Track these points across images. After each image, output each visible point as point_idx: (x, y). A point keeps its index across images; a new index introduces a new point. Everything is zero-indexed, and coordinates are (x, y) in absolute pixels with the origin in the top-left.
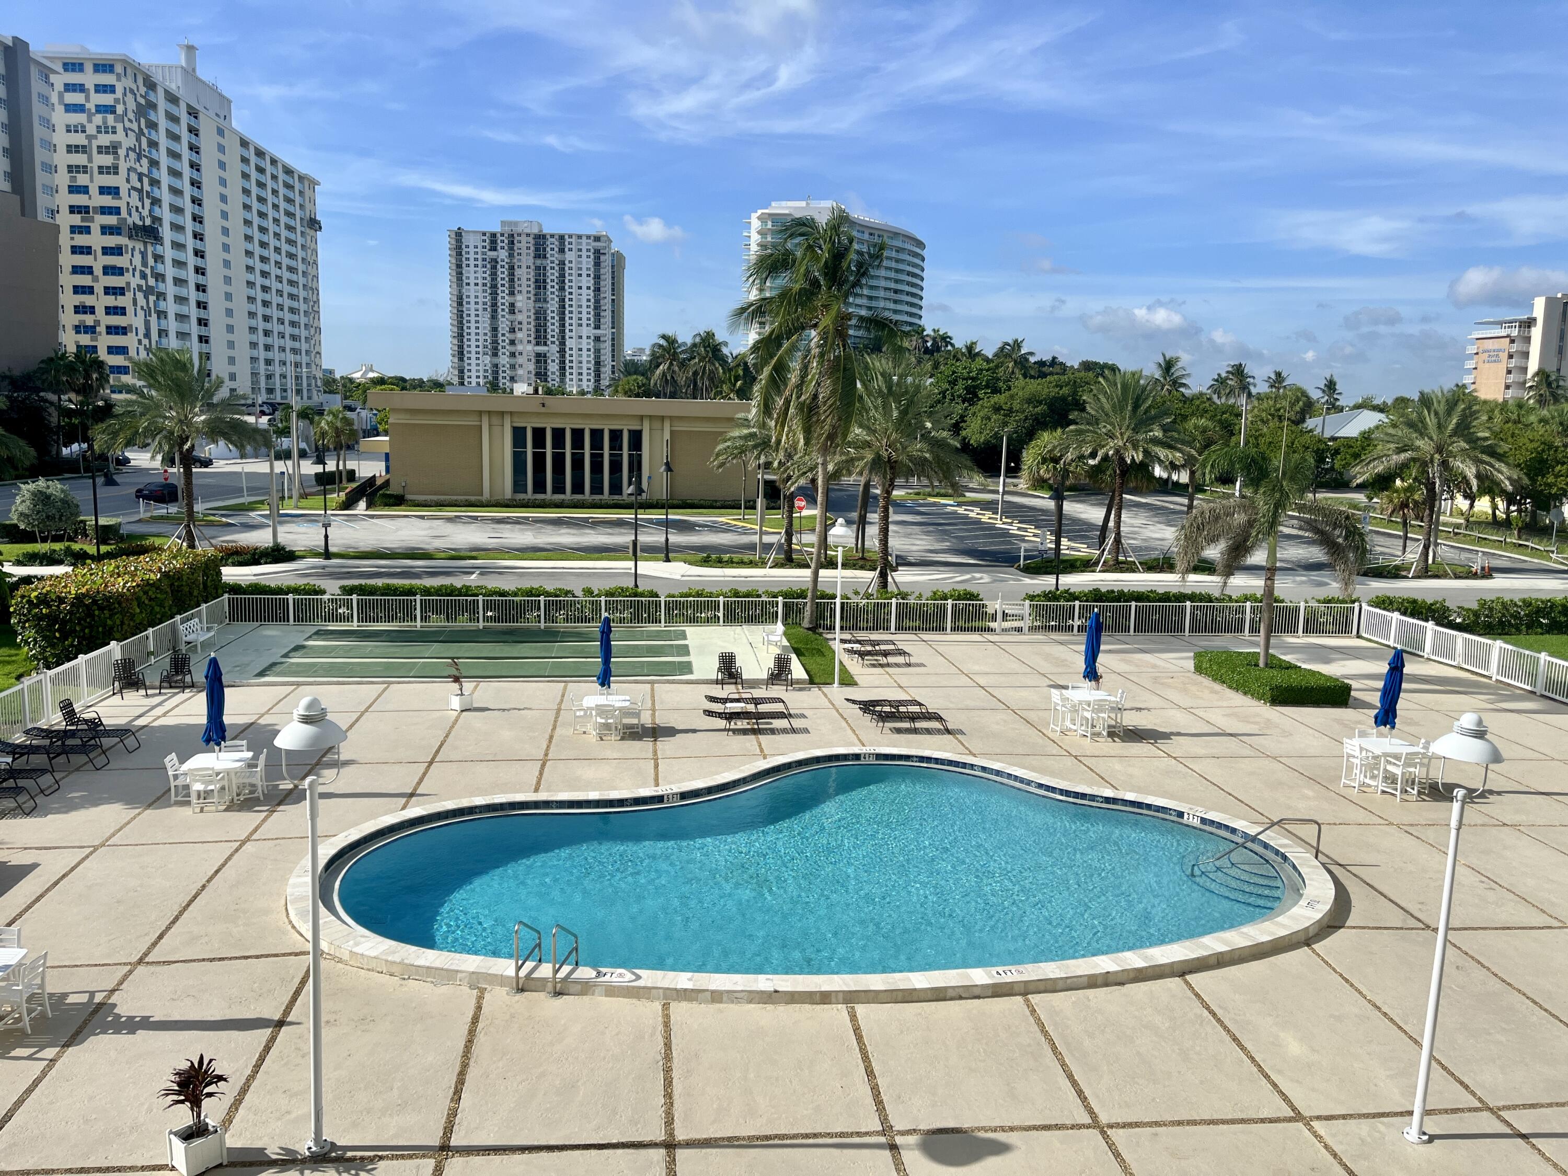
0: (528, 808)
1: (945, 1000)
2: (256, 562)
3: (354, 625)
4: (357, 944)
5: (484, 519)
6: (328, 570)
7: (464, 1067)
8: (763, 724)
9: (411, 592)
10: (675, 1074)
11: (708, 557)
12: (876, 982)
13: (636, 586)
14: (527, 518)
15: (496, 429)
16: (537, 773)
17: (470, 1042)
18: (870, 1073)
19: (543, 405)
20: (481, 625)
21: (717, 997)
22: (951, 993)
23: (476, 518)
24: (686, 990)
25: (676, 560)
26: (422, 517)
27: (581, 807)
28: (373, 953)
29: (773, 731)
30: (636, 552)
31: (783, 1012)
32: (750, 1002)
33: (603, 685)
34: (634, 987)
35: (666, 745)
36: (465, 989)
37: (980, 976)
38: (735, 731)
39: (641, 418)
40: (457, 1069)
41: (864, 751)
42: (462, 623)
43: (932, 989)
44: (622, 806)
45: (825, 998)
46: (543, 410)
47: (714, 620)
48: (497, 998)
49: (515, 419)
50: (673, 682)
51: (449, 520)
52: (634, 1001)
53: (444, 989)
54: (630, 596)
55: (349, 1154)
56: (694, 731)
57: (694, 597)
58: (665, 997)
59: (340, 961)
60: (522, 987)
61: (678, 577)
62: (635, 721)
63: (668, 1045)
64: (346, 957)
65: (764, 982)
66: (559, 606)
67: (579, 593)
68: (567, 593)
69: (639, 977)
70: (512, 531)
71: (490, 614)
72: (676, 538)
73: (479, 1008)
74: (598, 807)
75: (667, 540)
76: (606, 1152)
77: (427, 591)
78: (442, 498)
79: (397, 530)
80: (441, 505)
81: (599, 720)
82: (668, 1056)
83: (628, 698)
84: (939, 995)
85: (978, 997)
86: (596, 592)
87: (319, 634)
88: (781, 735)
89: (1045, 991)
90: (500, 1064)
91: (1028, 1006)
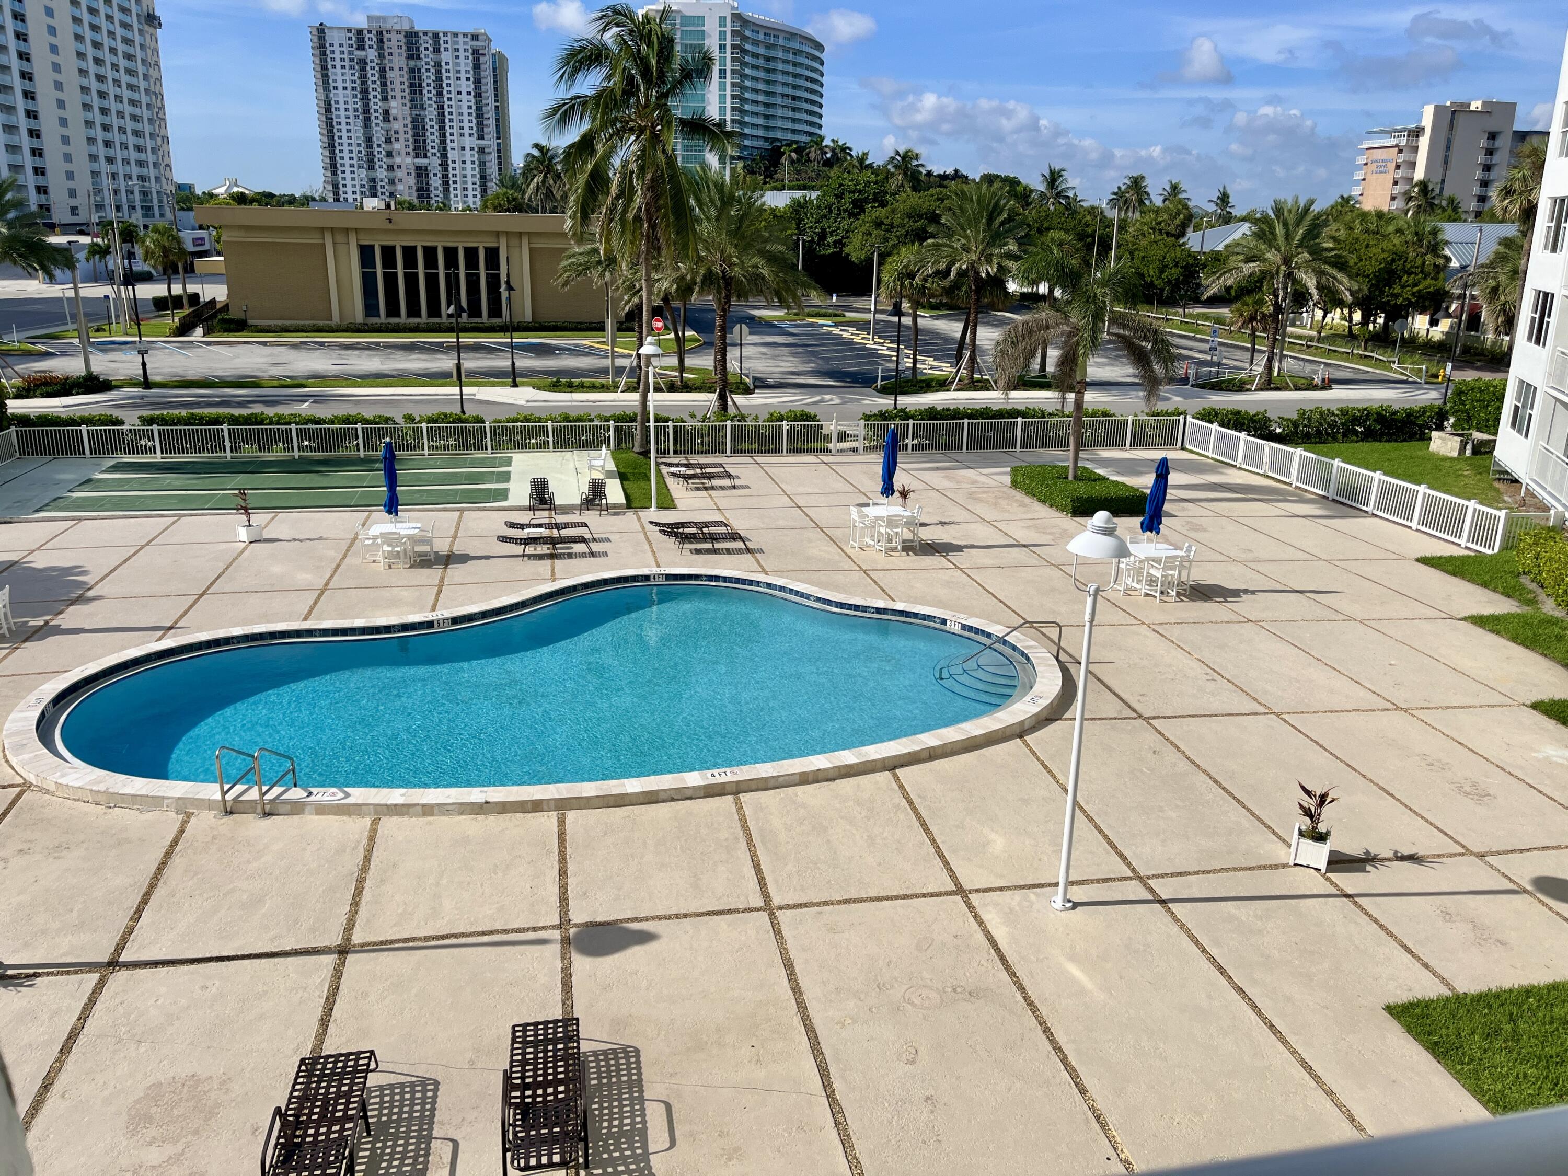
0: (290, 637)
1: (657, 802)
2: (68, 393)
3: (158, 457)
4: (63, 776)
5: (331, 346)
6: (146, 400)
7: (152, 887)
8: (561, 548)
9: (217, 421)
10: (368, 884)
11: (558, 381)
12: (589, 789)
13: (463, 412)
14: (378, 344)
15: (342, 248)
16: (311, 603)
17: (163, 864)
18: (563, 873)
19: (390, 222)
20: (296, 454)
21: (428, 810)
22: (662, 796)
23: (322, 344)
24: (396, 805)
25: (524, 384)
26: (265, 344)
27: (346, 635)
28: (77, 784)
29: (570, 556)
30: (459, 377)
31: (493, 821)
32: (462, 813)
33: (390, 512)
34: (344, 805)
35: (456, 572)
36: (172, 815)
37: (694, 779)
38: (530, 557)
39: (497, 234)
40: (144, 890)
41: (654, 572)
42: (277, 454)
43: (644, 792)
44: (390, 632)
45: (537, 806)
46: (390, 226)
47: (543, 446)
48: (204, 821)
49: (361, 236)
50: (484, 509)
51: (294, 346)
52: (345, 818)
53: (149, 816)
54: (453, 422)
55: (10, 972)
56: (488, 557)
57: (522, 421)
58: (376, 813)
59: (47, 792)
60: (230, 810)
61: (523, 403)
62: (426, 549)
63: (367, 859)
64: (52, 788)
65: (476, 795)
66: (381, 434)
67: (399, 419)
68: (387, 420)
69: (347, 795)
70: (359, 356)
71: (306, 443)
72: (525, 362)
73: (182, 831)
74: (364, 634)
75: (513, 364)
76: (277, 960)
77: (234, 420)
78: (287, 323)
79: (235, 357)
80: (286, 330)
81: (386, 548)
82: (365, 868)
83: (419, 525)
84: (651, 798)
85: (690, 798)
86: (417, 419)
87: (116, 468)
88: (578, 559)
89: (757, 790)
90: (190, 883)
91: (736, 804)
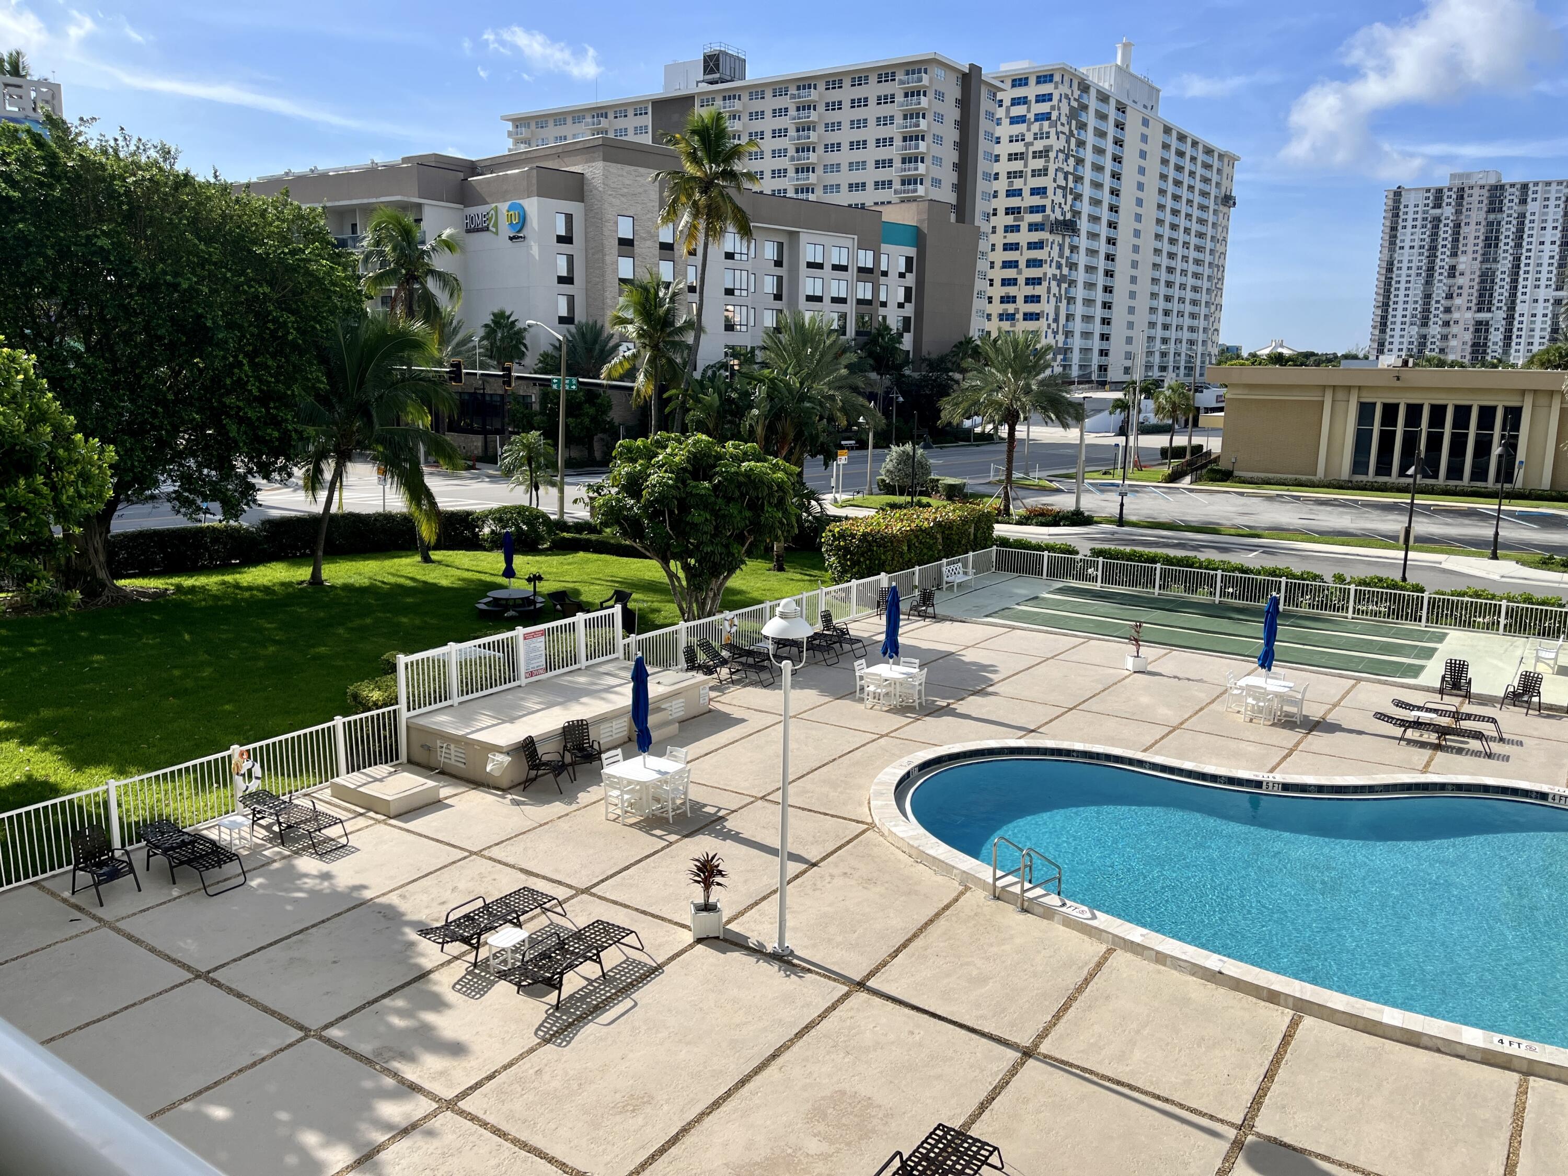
0: (1122, 763)
1: (1418, 1046)
2: (1056, 524)
3: (1098, 586)
4: (895, 826)
5: (1307, 500)
6: (1116, 536)
7: (915, 936)
8: (1452, 740)
9: (1153, 560)
10: (1075, 1005)
11: (1551, 558)
12: (1338, 1001)
13: (1404, 579)
14: (1356, 502)
15: (1340, 406)
16: (1158, 737)
17: (931, 921)
18: (1270, 1076)
19: (1398, 379)
20: (1217, 599)
21: (1161, 958)
22: (1424, 1041)
23: (1297, 498)
24: (1132, 942)
25: (1506, 558)
26: (1242, 494)
27: (1173, 774)
28: (901, 835)
29: (1460, 751)
30: (1407, 541)
31: (1222, 994)
32: (1193, 975)
33: (1262, 666)
34: (1087, 925)
35: (1318, 740)
36: (956, 884)
37: (1473, 1036)
38: (1409, 742)
39: (1523, 392)
40: (909, 935)
41: (1556, 791)
42: (1201, 596)
43: (1402, 1029)
44: (1215, 782)
45: (1273, 997)
46: (1398, 384)
47: (1492, 627)
48: (978, 896)
49: (1364, 394)
50: (1385, 683)
51: (1269, 498)
52: (1086, 938)
53: (939, 879)
54: (1388, 587)
55: (795, 961)
56: (1360, 733)
57: (1470, 596)
58: (1113, 943)
59: (883, 835)
60: (998, 896)
61: (1496, 577)
62: (1294, 710)
63: (1087, 981)
64: (886, 834)
65: (1213, 961)
66: (1304, 590)
67: (1328, 578)
68: (1315, 577)
69: (1094, 917)
70: (1330, 513)
71: (1231, 590)
72: (1508, 533)
73: (956, 900)
74: (1189, 777)
75: (1497, 534)
76: (973, 1036)
77: (1168, 561)
78: (1271, 475)
79: (1210, 504)
80: (1268, 482)
81: (1250, 701)
82: (1080, 989)
83: (1292, 685)
84: (1411, 1039)
85: (1462, 1057)
86: (1348, 580)
87: (1061, 591)
88: (1468, 757)
89: (1557, 1080)
90: (942, 945)
91: (1520, 1086)
